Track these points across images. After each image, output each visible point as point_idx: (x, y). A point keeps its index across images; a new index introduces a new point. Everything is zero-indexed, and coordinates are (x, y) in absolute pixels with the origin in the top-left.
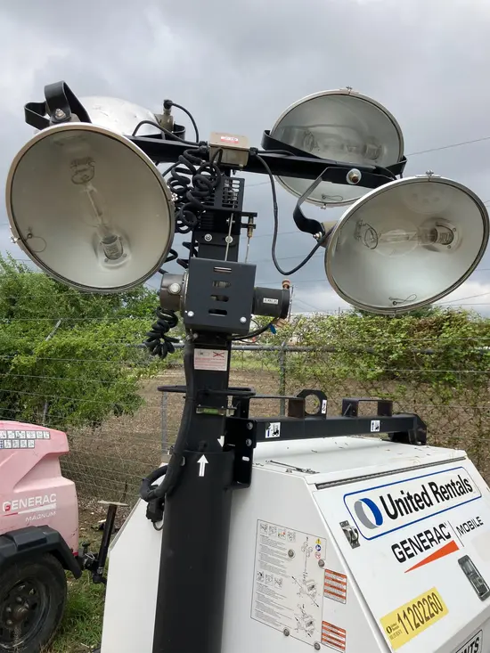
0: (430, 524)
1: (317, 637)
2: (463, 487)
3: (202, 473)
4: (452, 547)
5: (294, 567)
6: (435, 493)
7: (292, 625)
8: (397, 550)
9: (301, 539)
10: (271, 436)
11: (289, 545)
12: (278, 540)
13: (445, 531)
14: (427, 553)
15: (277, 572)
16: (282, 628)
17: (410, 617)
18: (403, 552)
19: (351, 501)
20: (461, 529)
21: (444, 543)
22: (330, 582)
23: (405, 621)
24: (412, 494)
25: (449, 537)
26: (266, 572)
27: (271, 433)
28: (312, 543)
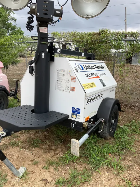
0: (94, 72)
1: (69, 90)
2: (102, 67)
3: (43, 57)
4: (98, 77)
5: (65, 78)
6: (96, 67)
7: (64, 89)
8: (86, 75)
9: (66, 71)
10: (58, 52)
11: (63, 73)
12: (61, 72)
13: (97, 74)
14: (93, 77)
15: (61, 79)
16: (62, 90)
17: (88, 85)
18: (88, 75)
19: (77, 64)
20: (101, 75)
21: (96, 76)
22: (72, 79)
23: (87, 86)
24: (90, 66)
25: (98, 75)
26: (58, 80)
27: (58, 51)
28: (68, 72)
